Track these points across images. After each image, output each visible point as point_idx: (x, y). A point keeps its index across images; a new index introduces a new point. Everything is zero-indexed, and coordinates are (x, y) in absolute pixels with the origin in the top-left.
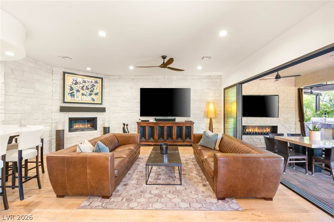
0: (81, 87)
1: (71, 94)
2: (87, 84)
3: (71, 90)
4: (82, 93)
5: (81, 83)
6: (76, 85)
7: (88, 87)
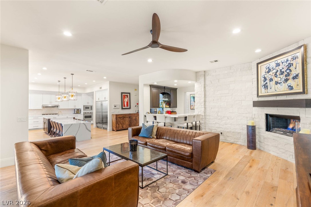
0: (274, 74)
1: (264, 85)
2: (280, 67)
3: (264, 81)
4: (276, 82)
5: (274, 68)
6: (269, 74)
7: (283, 70)
